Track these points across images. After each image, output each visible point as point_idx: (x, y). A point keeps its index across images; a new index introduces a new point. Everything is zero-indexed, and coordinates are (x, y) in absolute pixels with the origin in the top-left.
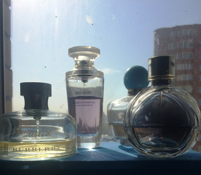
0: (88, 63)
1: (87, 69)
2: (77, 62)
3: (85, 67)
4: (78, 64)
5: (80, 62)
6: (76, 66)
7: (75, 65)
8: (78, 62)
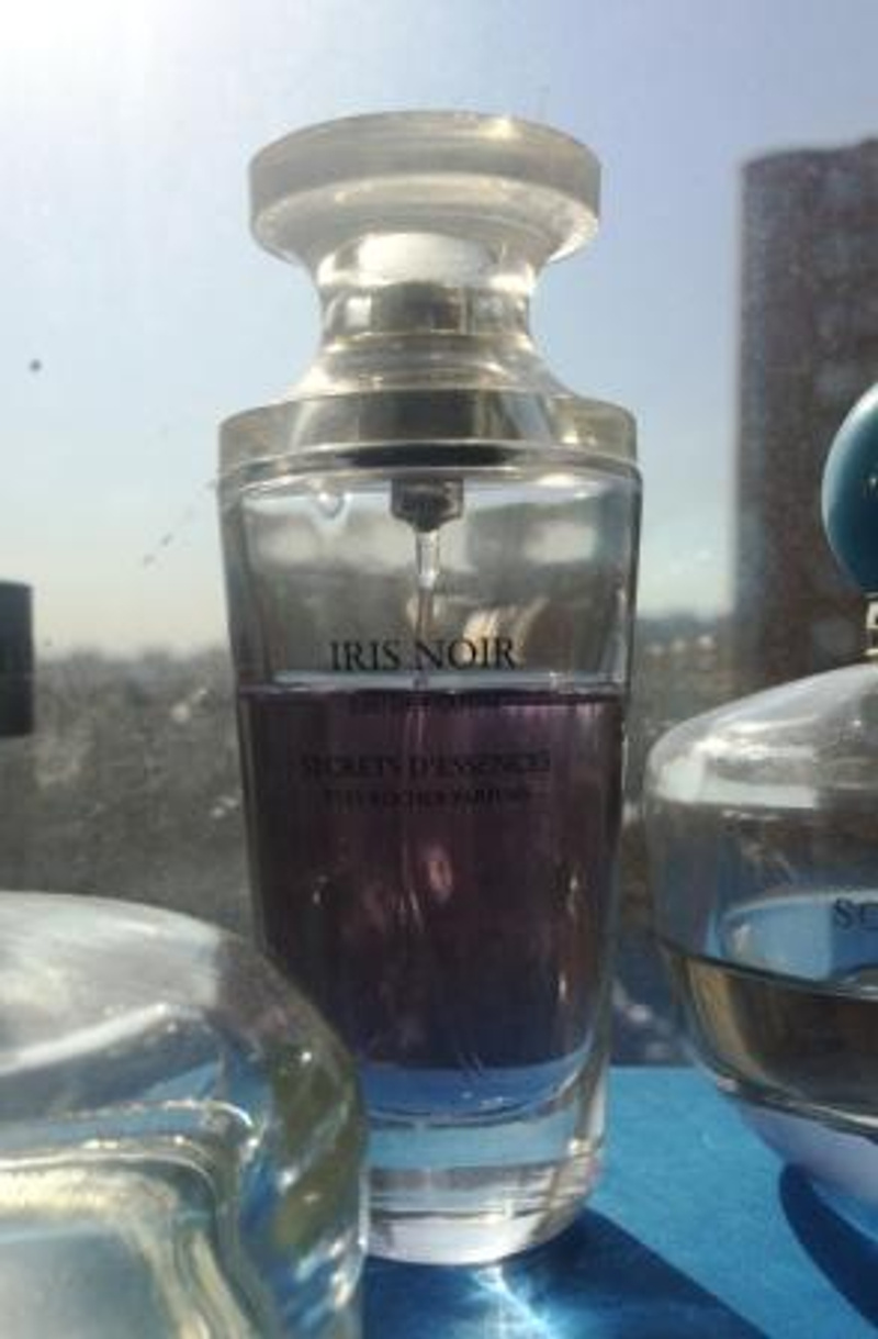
0: (464, 311)
1: (458, 377)
2: (341, 308)
3: (436, 357)
4: (361, 329)
5: (373, 309)
6: (337, 347)
7: (328, 337)
8: (360, 308)
